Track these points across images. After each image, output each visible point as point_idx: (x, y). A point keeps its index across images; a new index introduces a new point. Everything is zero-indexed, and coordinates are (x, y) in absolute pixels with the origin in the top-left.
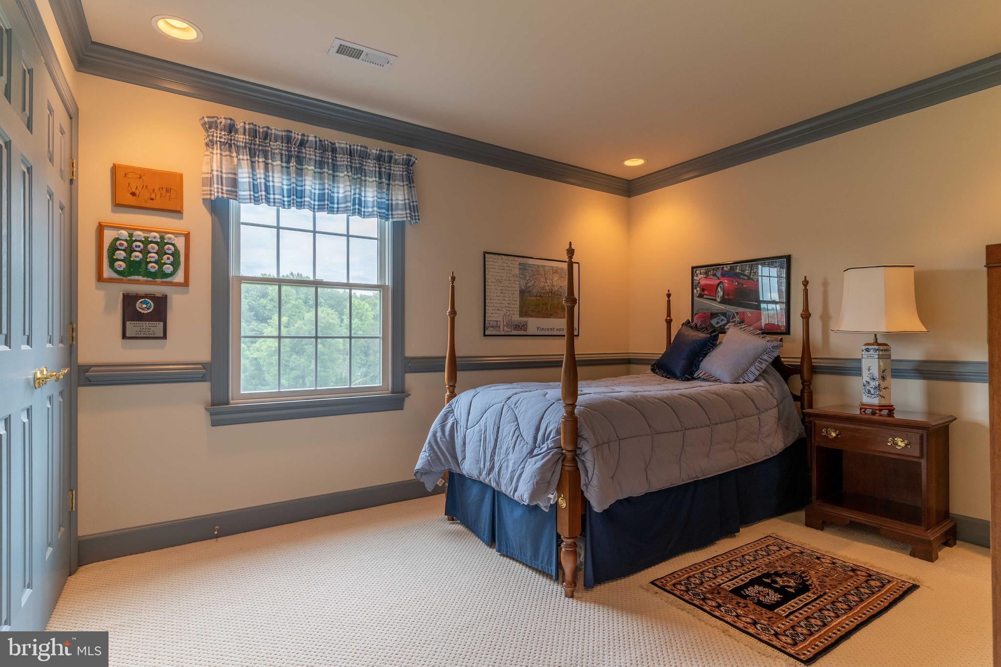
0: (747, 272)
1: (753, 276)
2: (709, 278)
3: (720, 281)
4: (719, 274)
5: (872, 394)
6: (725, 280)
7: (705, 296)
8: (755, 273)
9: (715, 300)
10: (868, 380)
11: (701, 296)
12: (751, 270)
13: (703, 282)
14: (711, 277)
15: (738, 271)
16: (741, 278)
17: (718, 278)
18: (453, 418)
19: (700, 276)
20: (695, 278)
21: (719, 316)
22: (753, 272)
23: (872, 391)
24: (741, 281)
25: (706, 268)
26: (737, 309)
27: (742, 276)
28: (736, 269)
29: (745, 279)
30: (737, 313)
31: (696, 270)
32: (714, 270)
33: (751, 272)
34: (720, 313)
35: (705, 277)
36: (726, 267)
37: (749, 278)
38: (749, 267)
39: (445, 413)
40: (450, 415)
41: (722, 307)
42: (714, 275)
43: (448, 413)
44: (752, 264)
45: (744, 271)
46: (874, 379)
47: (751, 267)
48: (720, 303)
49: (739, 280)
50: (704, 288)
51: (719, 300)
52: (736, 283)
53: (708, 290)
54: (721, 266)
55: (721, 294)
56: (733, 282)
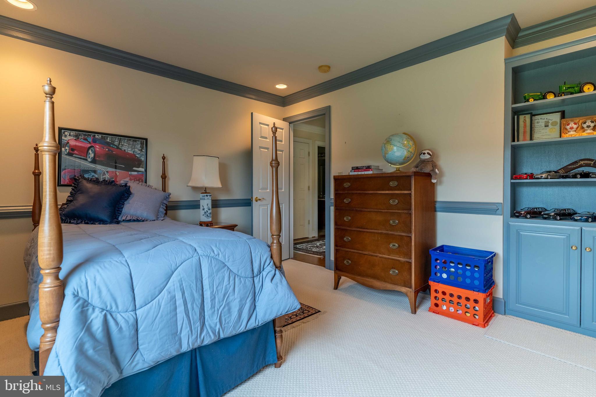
0: (116, 143)
1: (121, 146)
2: (80, 141)
3: (91, 145)
4: (90, 140)
5: (209, 217)
6: (97, 145)
7: (74, 155)
8: (123, 145)
9: (86, 160)
10: (207, 210)
11: (70, 154)
12: (120, 142)
13: (73, 143)
14: (82, 140)
15: (108, 141)
16: (110, 147)
17: (90, 143)
18: (97, 311)
19: (69, 138)
20: (63, 138)
21: (90, 173)
22: (121, 144)
23: (209, 216)
24: (111, 148)
25: (77, 132)
26: (107, 169)
27: (112, 145)
28: (107, 139)
29: (114, 148)
30: (107, 172)
31: (64, 132)
32: (85, 135)
33: (119, 144)
34: (91, 171)
35: (75, 140)
36: (98, 135)
37: (118, 148)
38: (118, 140)
39: (80, 310)
40: (88, 310)
41: (93, 166)
42: (86, 140)
43: (83, 307)
44: (120, 138)
45: (114, 142)
46: (209, 209)
47: (120, 141)
48: (91, 162)
49: (109, 147)
50: (73, 148)
51: (89, 160)
52: (107, 150)
53: (77, 151)
54: (93, 134)
55: (92, 155)
56: (104, 148)
